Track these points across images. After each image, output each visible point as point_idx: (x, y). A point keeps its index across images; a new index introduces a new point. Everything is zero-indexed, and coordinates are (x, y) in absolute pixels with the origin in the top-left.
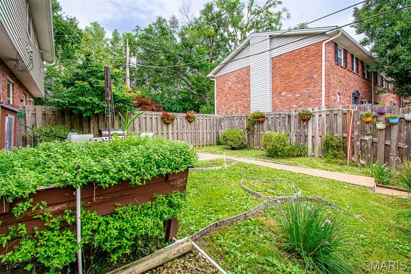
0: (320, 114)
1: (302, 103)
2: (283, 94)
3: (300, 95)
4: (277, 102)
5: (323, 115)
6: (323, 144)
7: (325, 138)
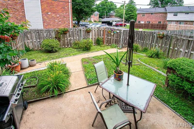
5: (96, 30)
6: (96, 40)
7: (96, 38)
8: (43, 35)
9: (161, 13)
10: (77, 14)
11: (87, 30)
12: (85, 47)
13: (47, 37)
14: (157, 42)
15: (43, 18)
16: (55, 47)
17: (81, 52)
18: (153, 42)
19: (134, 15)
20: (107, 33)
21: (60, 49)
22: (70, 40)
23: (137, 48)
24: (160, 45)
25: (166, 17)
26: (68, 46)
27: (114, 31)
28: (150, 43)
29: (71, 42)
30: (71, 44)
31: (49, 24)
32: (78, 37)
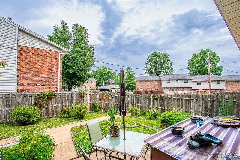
0: (90, 94)
1: (45, 83)
2: (29, 75)
3: (43, 78)
4: (22, 80)
5: (92, 95)
6: (91, 106)
7: (92, 104)
8: (16, 100)
9: (156, 81)
10: (68, 78)
11: (80, 94)
12: (78, 114)
13: (21, 104)
14: (154, 104)
15: (18, 80)
16: (33, 116)
17: (71, 121)
18: (150, 104)
19: (133, 83)
20: (104, 97)
21: (40, 120)
22: (57, 107)
23: (136, 111)
24: (156, 107)
25: (161, 85)
26: (53, 115)
27: (112, 95)
28: (148, 106)
29: (58, 110)
30: (58, 112)
31: (26, 88)
32: (68, 103)
